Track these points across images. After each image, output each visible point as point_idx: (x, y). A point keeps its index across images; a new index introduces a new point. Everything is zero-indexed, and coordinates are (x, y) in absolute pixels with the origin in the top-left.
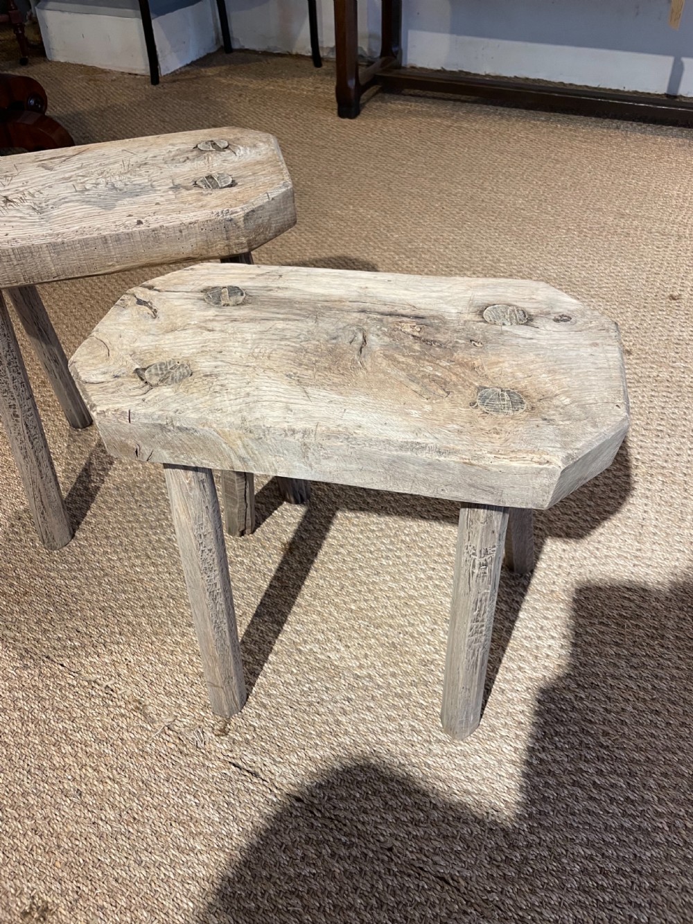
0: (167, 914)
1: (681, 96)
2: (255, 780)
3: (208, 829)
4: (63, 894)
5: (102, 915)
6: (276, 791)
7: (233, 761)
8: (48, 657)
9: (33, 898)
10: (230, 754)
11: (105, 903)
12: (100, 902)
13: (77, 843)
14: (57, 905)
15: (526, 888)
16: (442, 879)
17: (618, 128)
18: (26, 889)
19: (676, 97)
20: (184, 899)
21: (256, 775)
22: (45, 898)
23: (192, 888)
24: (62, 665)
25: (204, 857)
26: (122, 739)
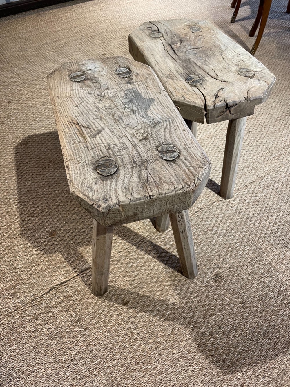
0: (232, 243)
1: (12, 2)
2: (203, 209)
3: (212, 225)
4: (214, 269)
5: (226, 260)
6: (209, 206)
7: (195, 212)
8: (119, 252)
9: (211, 278)
10: (192, 212)
11: (223, 258)
12: (222, 259)
13: (199, 260)
14: (217, 272)
15: (259, 170)
16: (250, 183)
17: (9, 19)
18: (208, 279)
19: (11, 3)
20: (230, 238)
21: (202, 208)
22: (214, 274)
23: (228, 235)
24: (127, 248)
25: (220, 229)
26: (169, 238)
